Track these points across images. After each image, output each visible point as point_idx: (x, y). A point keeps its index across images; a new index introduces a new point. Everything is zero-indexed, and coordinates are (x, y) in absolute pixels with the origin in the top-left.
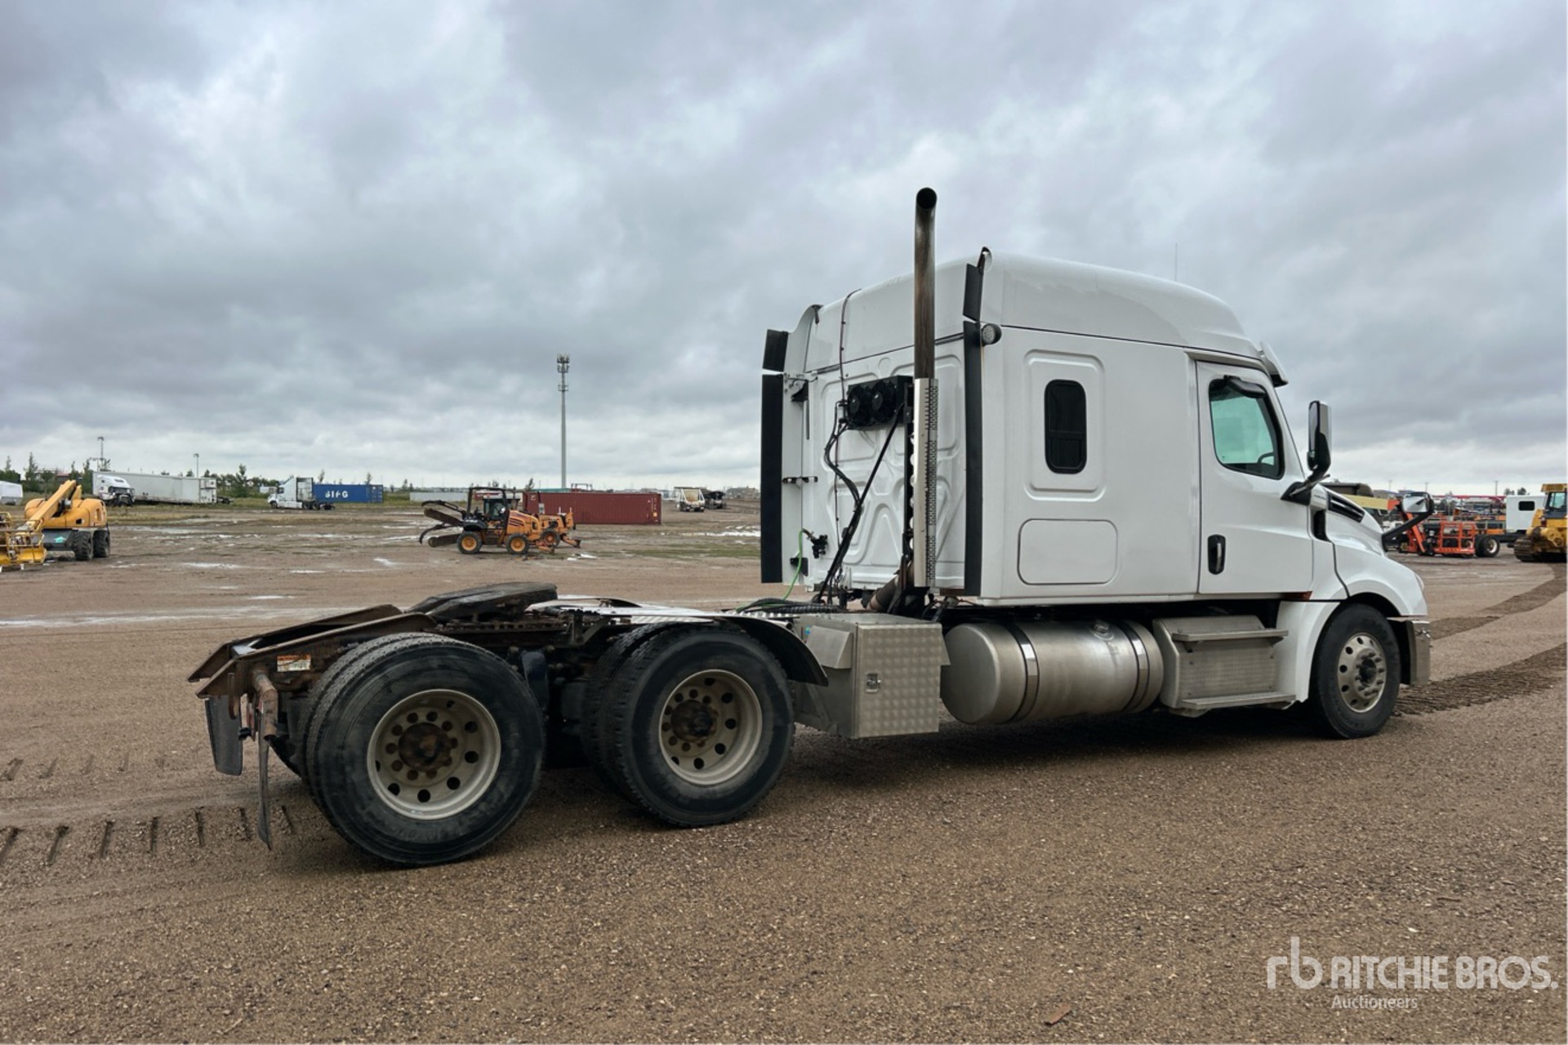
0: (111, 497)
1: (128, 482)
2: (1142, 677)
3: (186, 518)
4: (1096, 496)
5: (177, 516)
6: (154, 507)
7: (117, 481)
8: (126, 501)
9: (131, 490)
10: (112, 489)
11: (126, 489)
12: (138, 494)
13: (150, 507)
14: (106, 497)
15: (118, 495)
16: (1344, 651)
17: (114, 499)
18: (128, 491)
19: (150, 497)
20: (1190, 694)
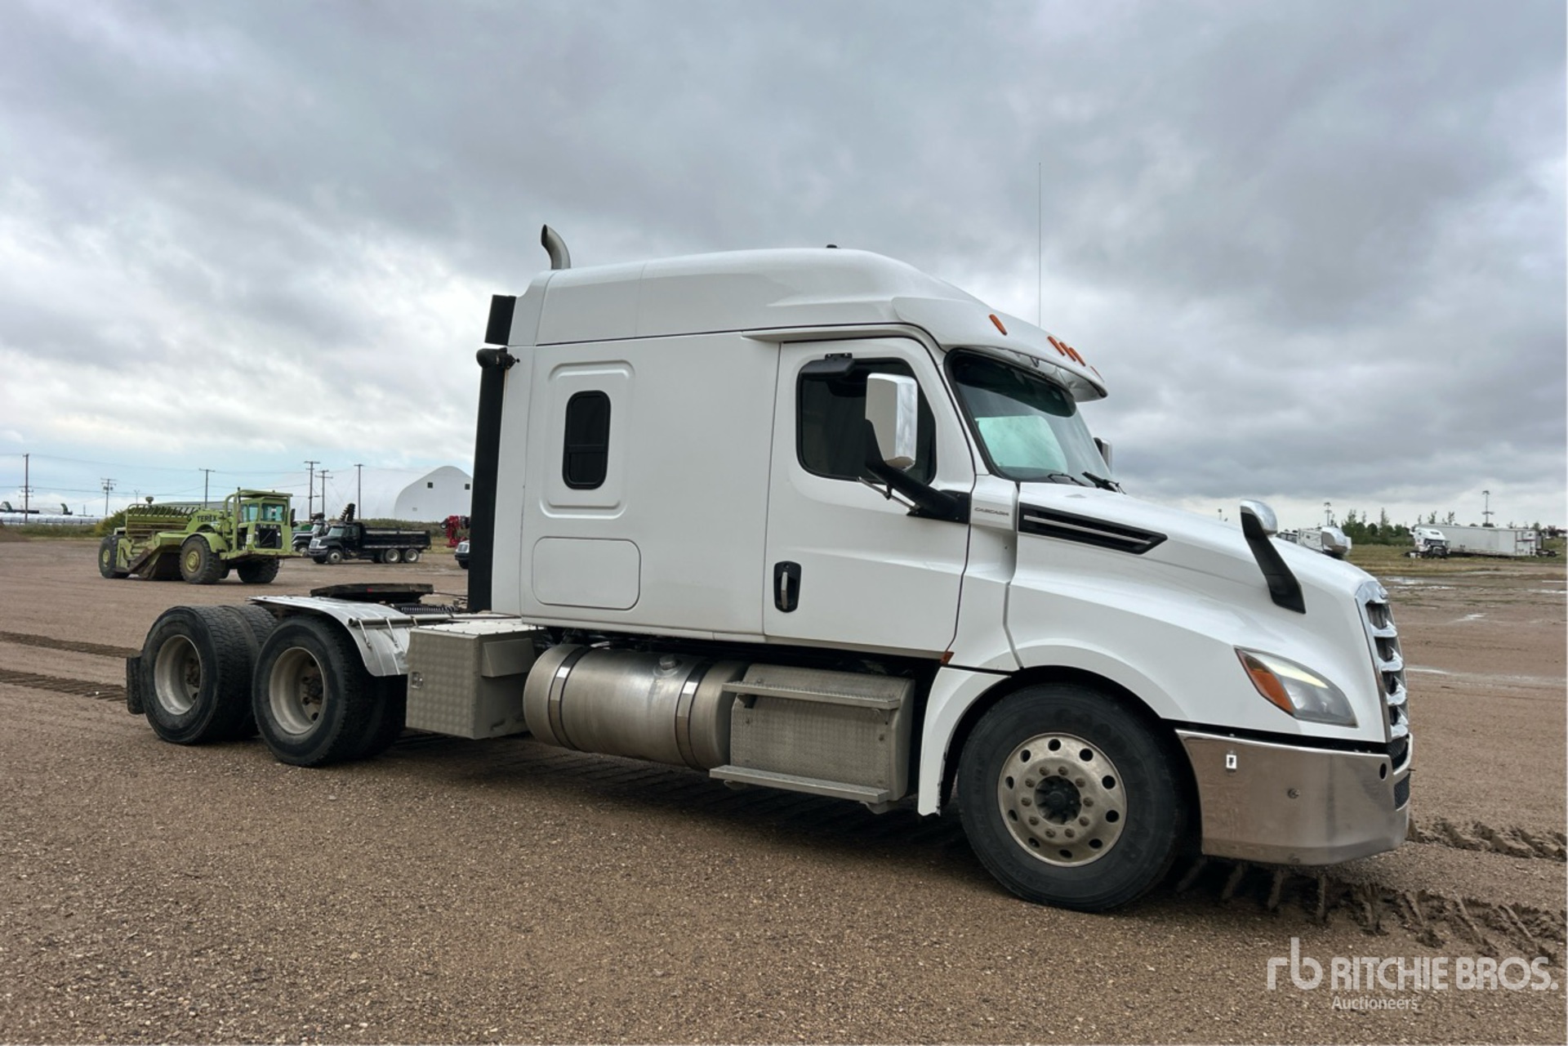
0: (1426, 549)
1: (1444, 534)
2: (683, 727)
3: (1473, 570)
4: (617, 513)
5: (1464, 568)
6: (1468, 559)
7: (1433, 533)
8: (1440, 554)
9: (1447, 542)
10: (1427, 541)
11: (1441, 541)
12: (1454, 546)
13: (1463, 559)
14: (1422, 549)
15: (1432, 547)
16: (1019, 755)
17: (1429, 551)
18: (1444, 544)
19: (1467, 550)
20: (747, 761)
